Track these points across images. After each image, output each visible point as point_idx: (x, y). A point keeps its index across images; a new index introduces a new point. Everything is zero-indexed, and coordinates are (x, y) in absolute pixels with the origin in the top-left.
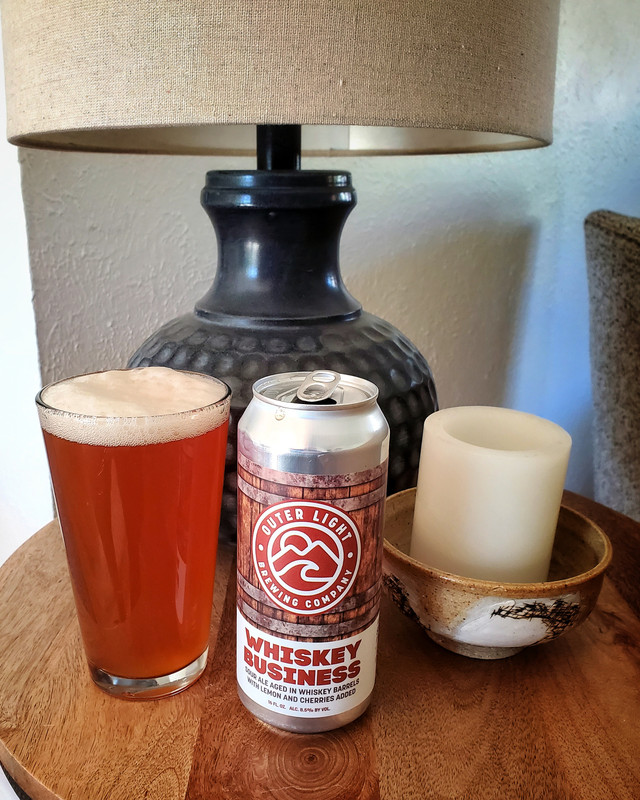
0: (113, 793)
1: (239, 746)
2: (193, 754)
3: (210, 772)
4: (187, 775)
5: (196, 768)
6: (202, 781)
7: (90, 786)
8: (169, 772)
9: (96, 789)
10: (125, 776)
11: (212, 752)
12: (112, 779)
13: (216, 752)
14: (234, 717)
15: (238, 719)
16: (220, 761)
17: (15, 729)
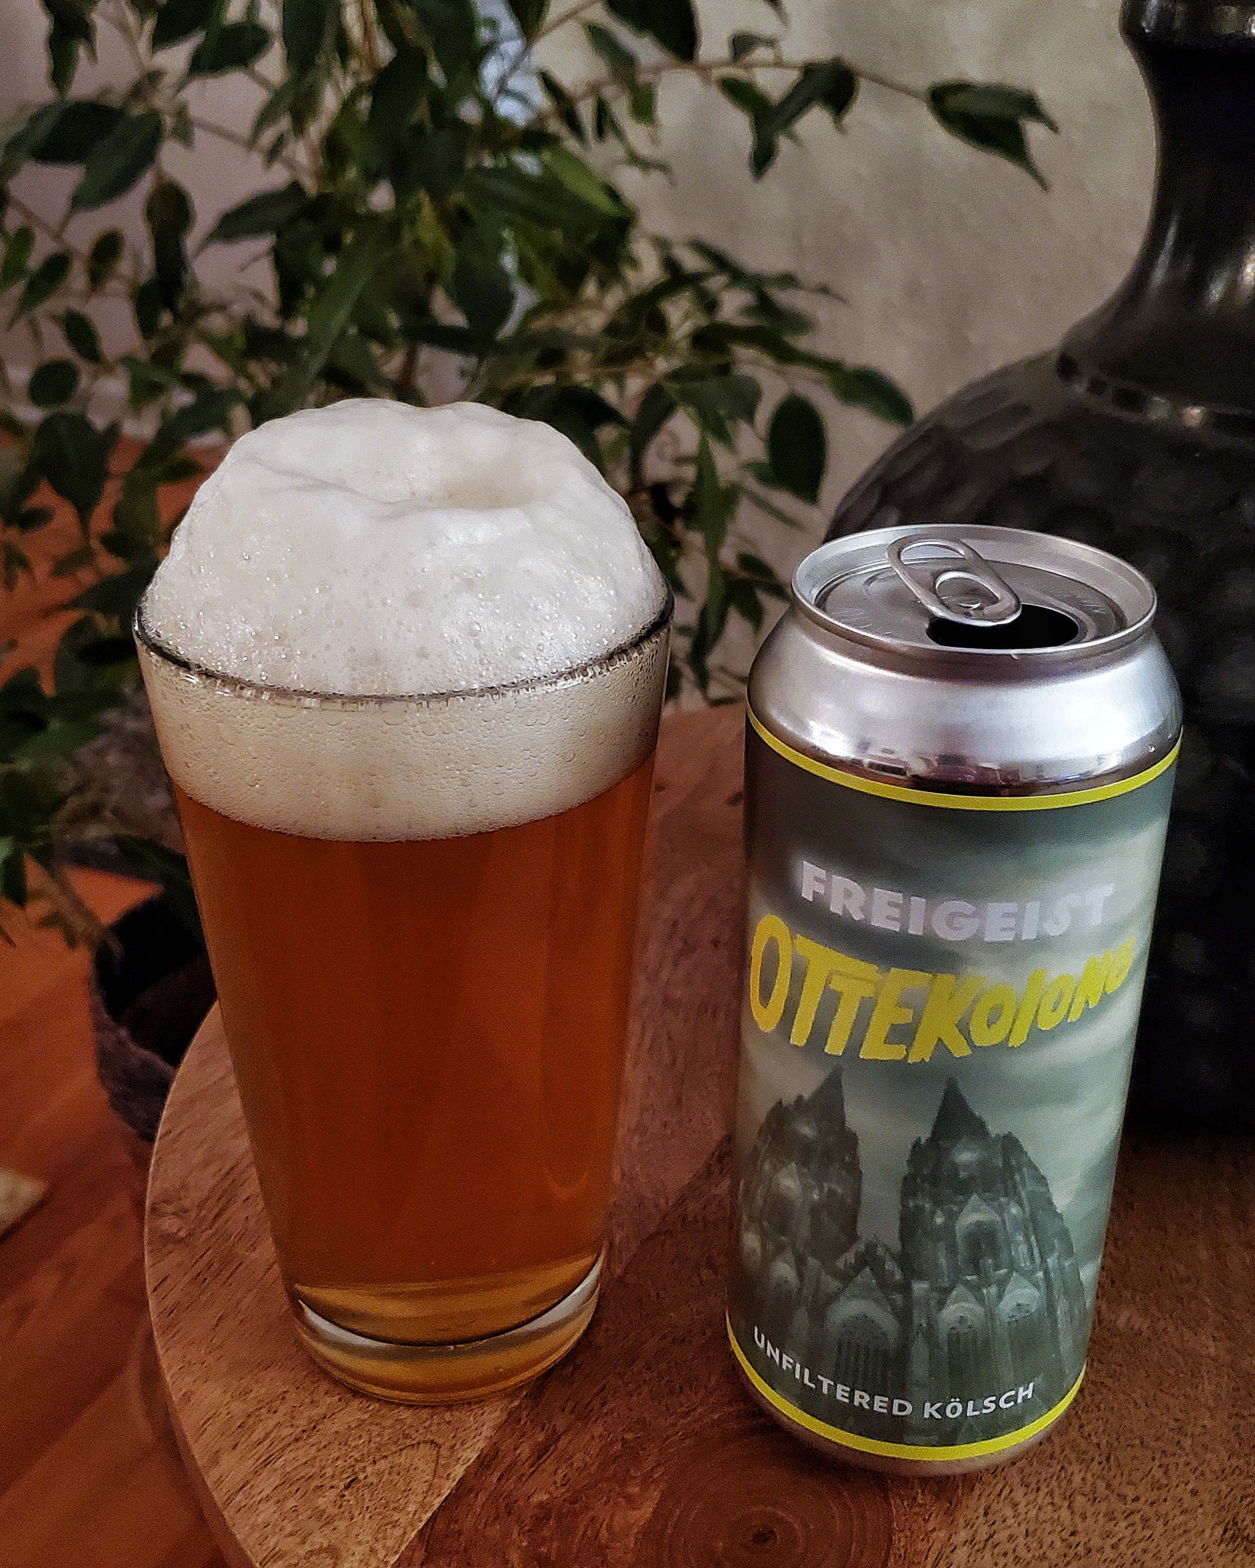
0: (288, 1456)
1: (613, 1442)
2: (499, 1428)
3: (510, 1485)
4: (459, 1471)
5: (484, 1463)
6: (482, 1498)
7: (251, 1421)
8: (424, 1449)
9: (258, 1434)
10: (331, 1427)
11: (541, 1438)
12: (302, 1423)
13: (554, 1438)
14: (639, 1365)
15: (647, 1375)
16: (549, 1465)
17: (181, 1240)
